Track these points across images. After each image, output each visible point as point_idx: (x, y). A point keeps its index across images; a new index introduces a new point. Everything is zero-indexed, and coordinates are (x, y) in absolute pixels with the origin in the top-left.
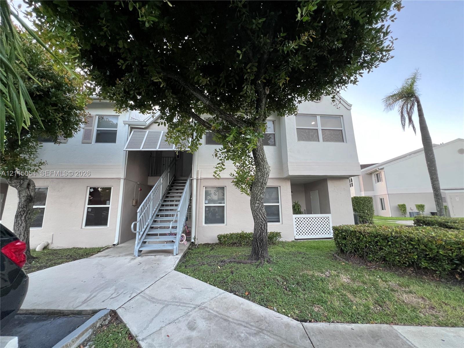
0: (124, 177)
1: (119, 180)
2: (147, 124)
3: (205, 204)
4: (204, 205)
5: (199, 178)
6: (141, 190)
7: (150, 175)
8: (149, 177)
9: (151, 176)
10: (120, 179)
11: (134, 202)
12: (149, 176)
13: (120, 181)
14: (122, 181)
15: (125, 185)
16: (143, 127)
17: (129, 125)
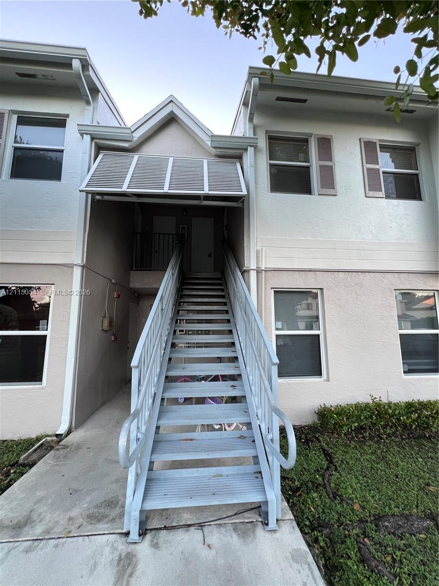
0: (83, 262)
1: (71, 269)
2: (135, 139)
3: (277, 329)
4: (275, 333)
5: (263, 268)
6: (119, 296)
7: (134, 269)
8: (131, 272)
9: (136, 270)
10: (71, 266)
11: (106, 323)
12: (132, 270)
13: (72, 272)
14: (77, 273)
15: (86, 281)
16: (126, 145)
17: (93, 139)
